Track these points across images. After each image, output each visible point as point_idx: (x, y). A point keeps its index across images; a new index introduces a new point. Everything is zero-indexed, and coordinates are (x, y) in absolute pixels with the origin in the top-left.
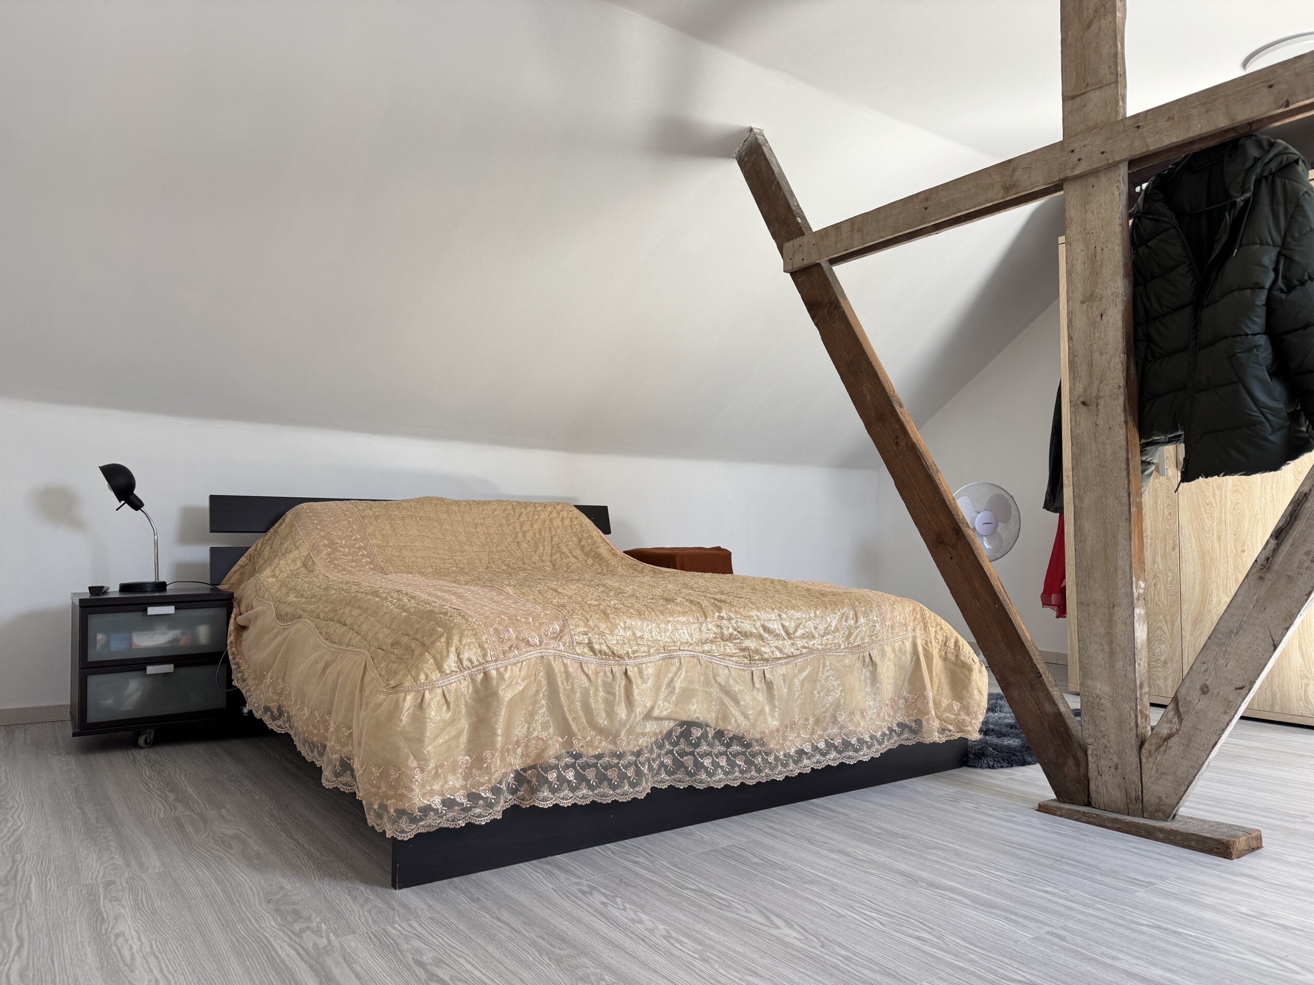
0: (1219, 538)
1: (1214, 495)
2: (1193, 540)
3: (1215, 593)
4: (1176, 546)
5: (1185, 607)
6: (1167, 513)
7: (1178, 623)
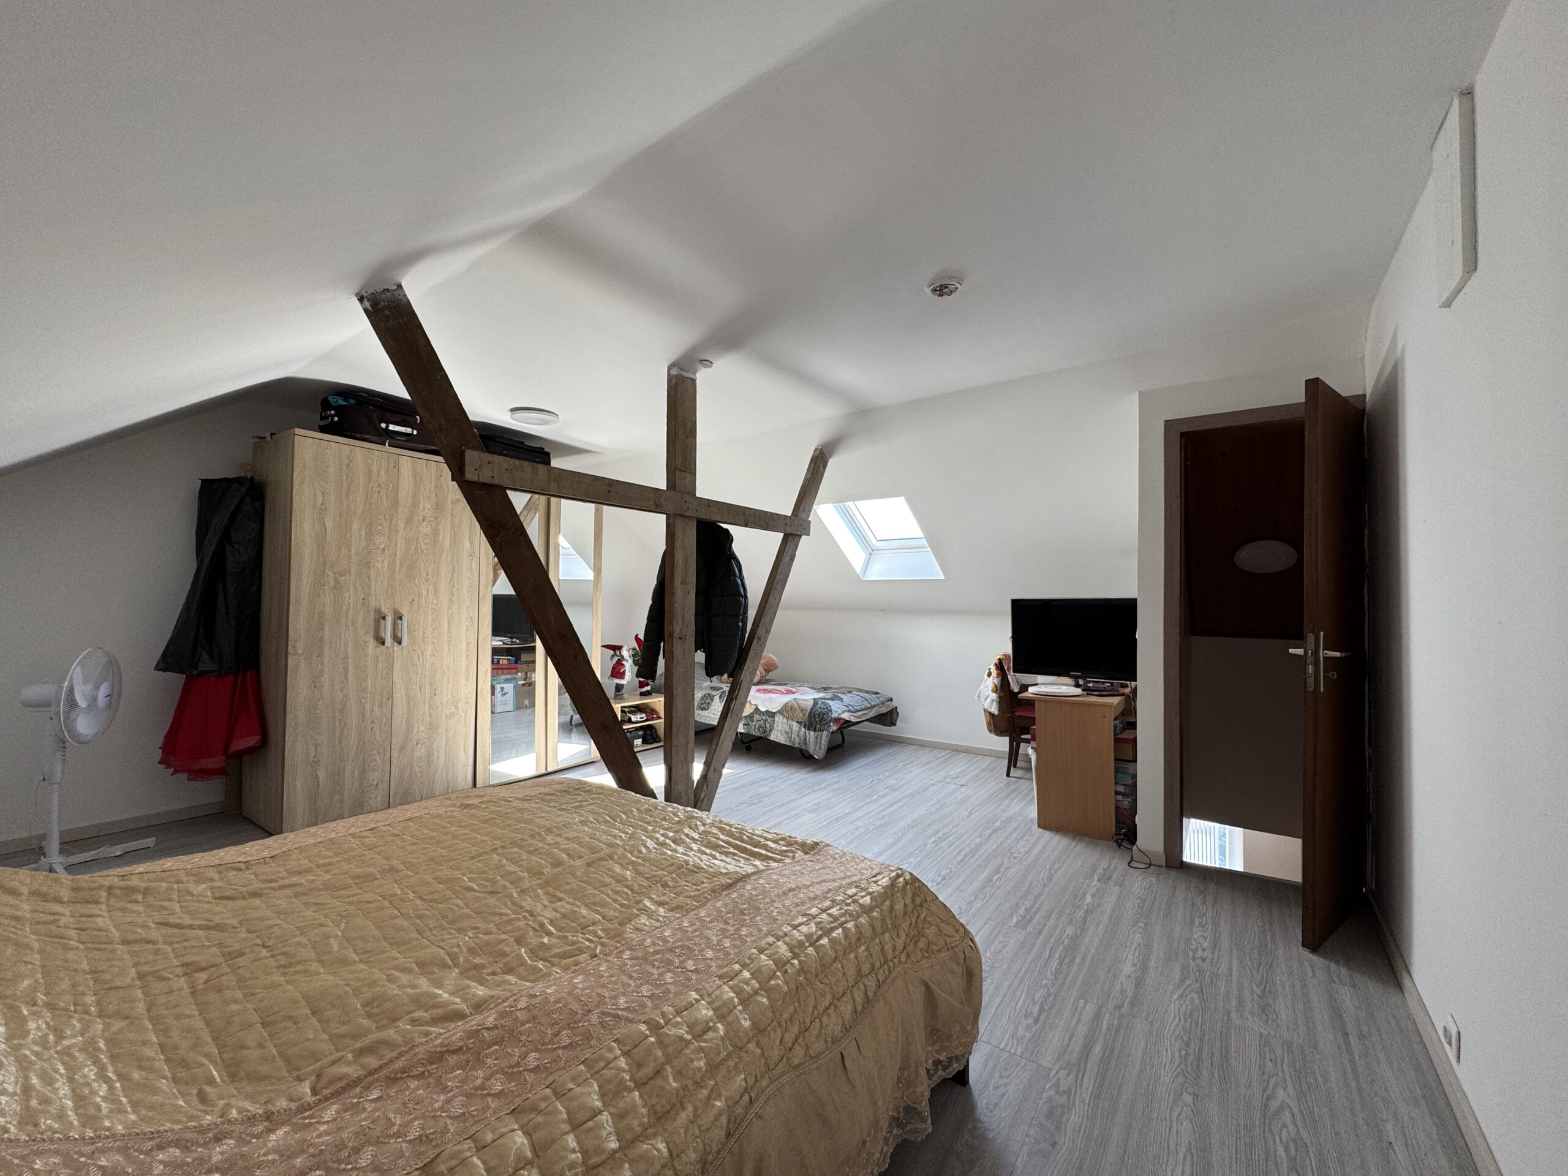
0: (420, 688)
1: (419, 658)
2: (403, 691)
3: (416, 725)
4: (391, 697)
5: (394, 740)
6: (384, 673)
7: (388, 753)
